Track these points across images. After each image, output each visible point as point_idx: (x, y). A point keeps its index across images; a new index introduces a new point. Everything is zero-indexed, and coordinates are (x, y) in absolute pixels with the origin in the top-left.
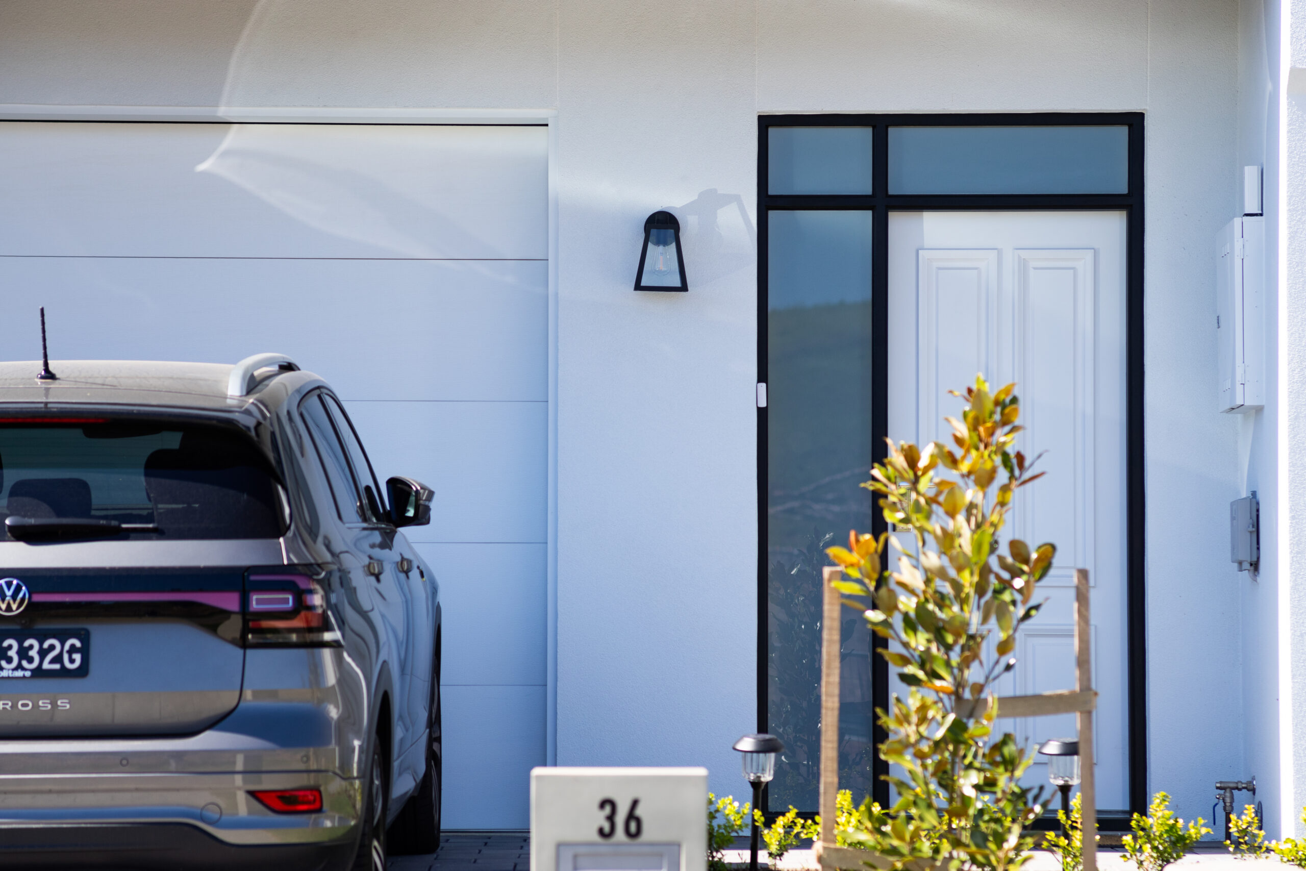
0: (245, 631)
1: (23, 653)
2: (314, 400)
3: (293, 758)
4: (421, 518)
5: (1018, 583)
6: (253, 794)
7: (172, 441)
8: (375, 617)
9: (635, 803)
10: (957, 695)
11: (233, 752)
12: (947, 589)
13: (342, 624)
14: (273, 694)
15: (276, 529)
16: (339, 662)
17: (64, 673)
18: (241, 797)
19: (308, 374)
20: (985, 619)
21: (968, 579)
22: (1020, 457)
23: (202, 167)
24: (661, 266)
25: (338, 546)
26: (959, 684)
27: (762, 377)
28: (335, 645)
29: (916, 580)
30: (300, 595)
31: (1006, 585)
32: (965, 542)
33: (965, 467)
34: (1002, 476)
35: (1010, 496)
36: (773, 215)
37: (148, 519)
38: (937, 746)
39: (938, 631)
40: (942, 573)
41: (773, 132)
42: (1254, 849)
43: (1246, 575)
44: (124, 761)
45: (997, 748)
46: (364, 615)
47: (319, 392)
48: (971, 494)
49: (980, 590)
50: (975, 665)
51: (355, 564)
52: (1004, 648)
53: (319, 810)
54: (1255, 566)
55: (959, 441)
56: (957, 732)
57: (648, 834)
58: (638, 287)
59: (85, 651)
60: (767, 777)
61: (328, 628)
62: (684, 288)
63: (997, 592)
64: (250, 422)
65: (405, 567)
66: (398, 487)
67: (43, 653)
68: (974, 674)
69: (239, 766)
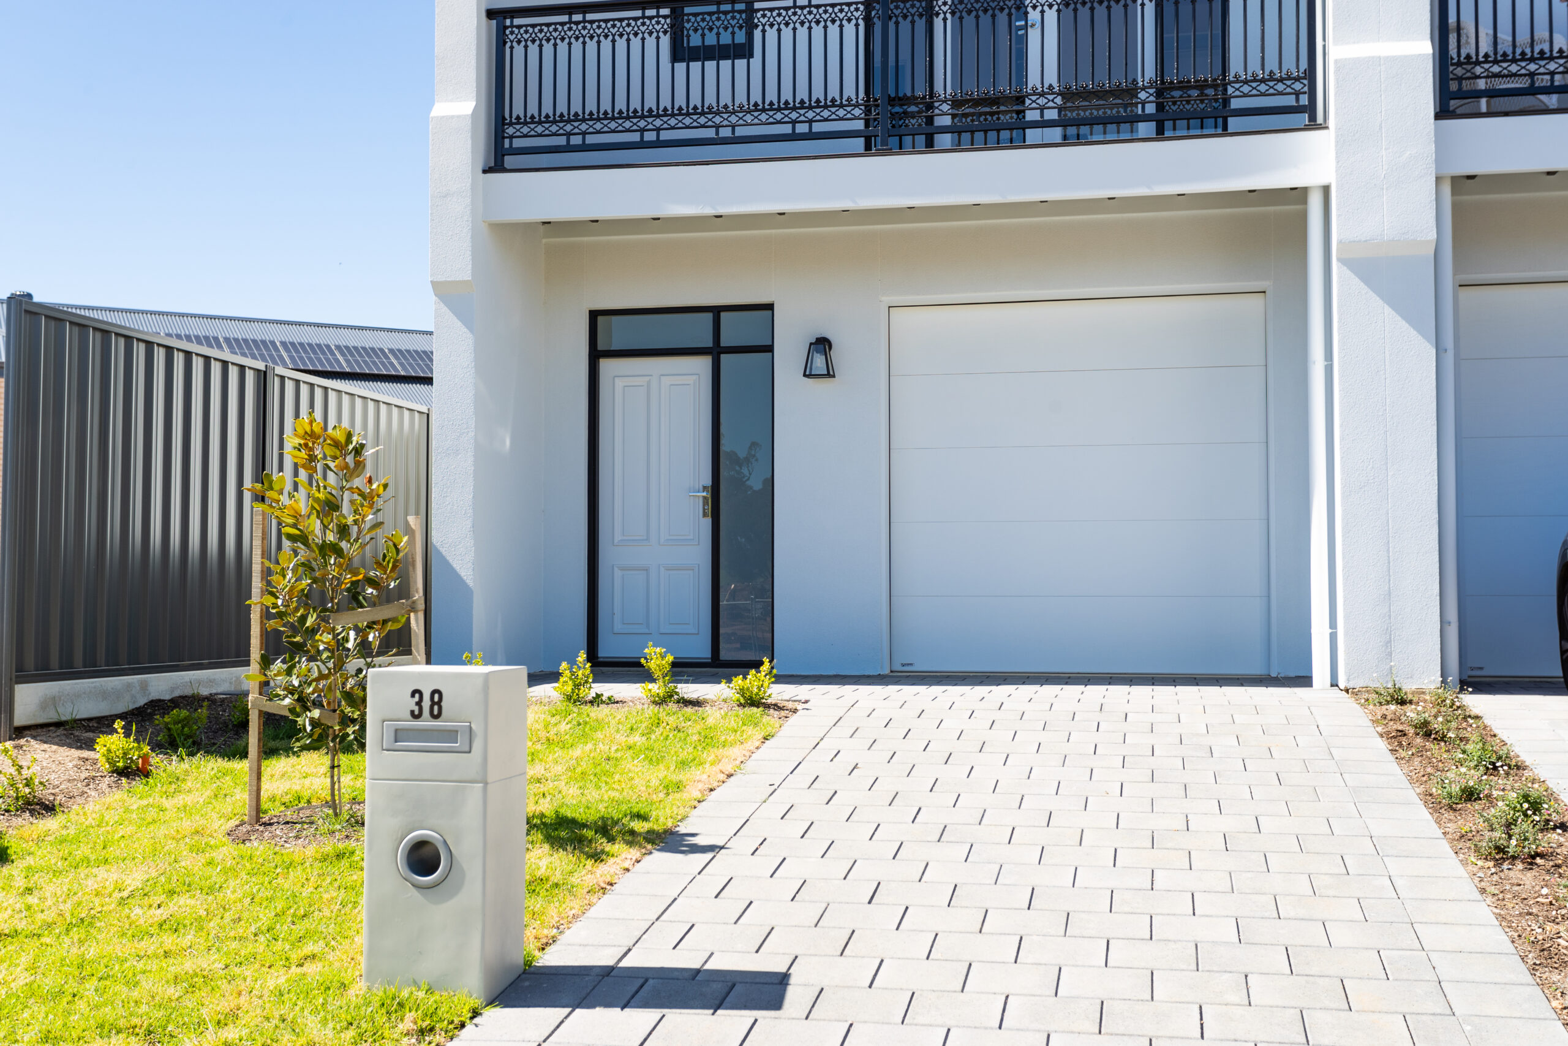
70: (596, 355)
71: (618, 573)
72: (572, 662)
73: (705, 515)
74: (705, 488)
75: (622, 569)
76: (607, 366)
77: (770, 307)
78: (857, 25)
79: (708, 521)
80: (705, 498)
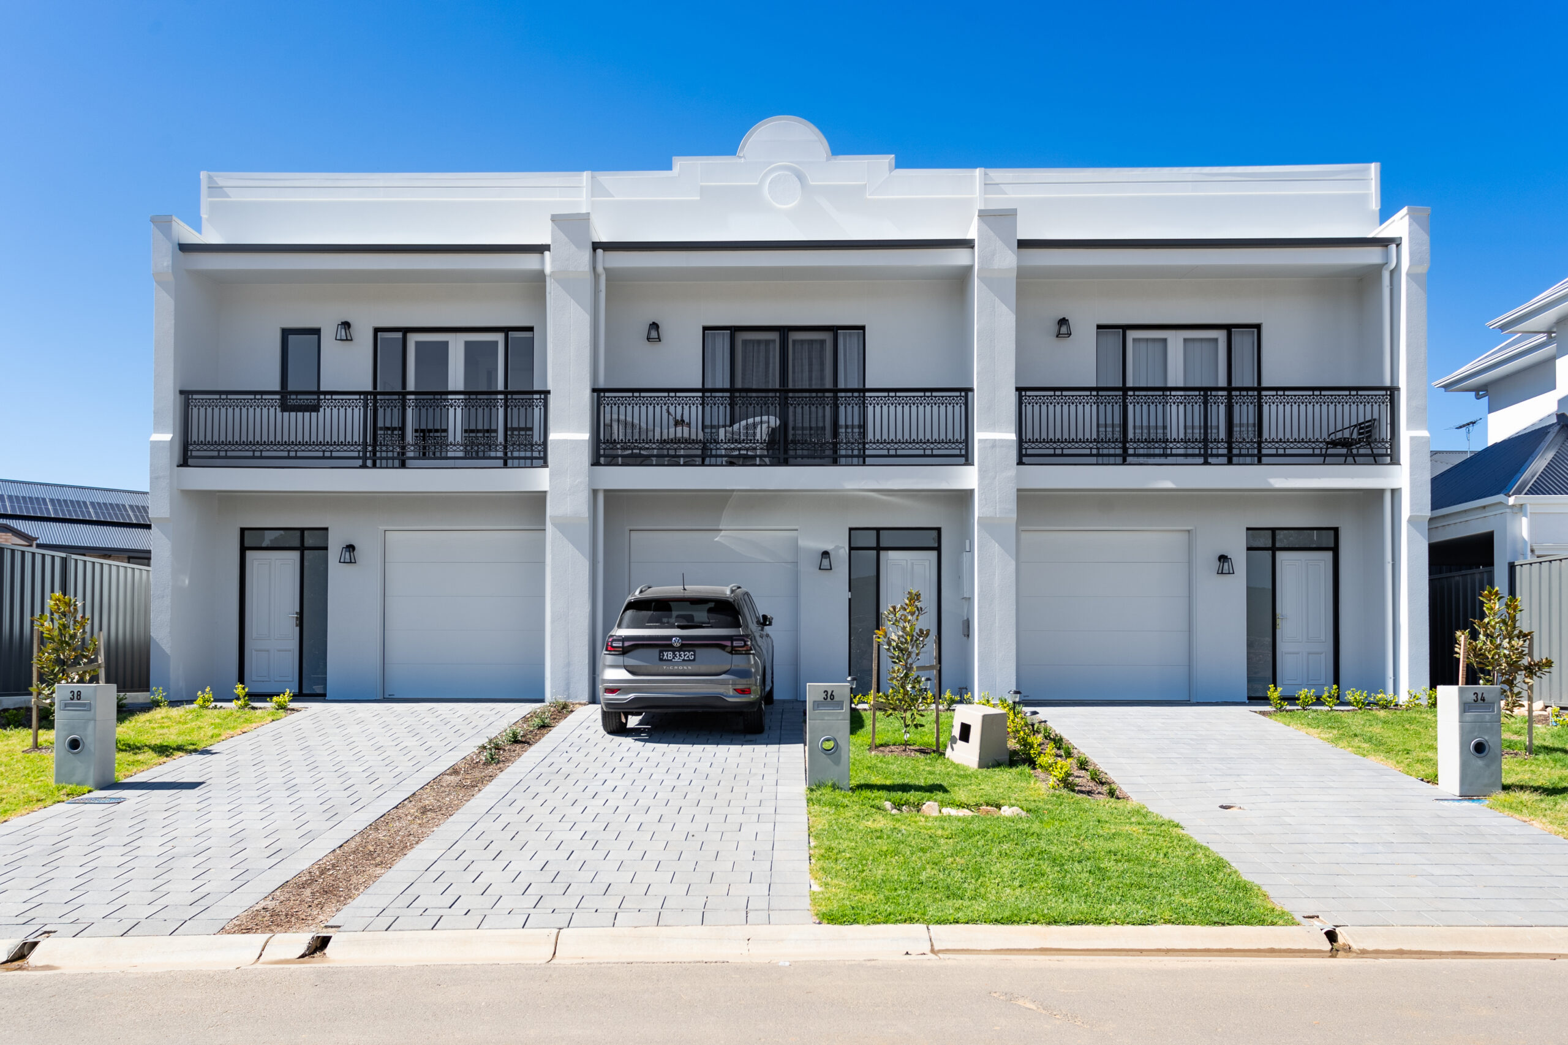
0: (732, 650)
1: (680, 655)
2: (746, 596)
3: (744, 681)
4: (770, 624)
5: (921, 639)
6: (735, 690)
7: (712, 605)
8: (762, 647)
9: (832, 692)
10: (906, 666)
11: (729, 679)
12: (904, 640)
13: (755, 650)
14: (738, 666)
15: (738, 626)
16: (754, 659)
17: (690, 660)
18: (731, 690)
19: (744, 589)
20: (912, 648)
21: (908, 638)
22: (921, 608)
23: (716, 539)
24: (826, 564)
25: (753, 630)
26: (906, 663)
27: (850, 590)
28: (753, 654)
29: (896, 638)
30: (745, 642)
31: (917, 639)
32: (908, 629)
33: (908, 611)
34: (917, 613)
35: (919, 618)
36: (852, 551)
37: (709, 623)
38: (902, 678)
39: (901, 650)
40: (903, 636)
41: (852, 531)
42: (970, 703)
43: (966, 638)
44: (704, 681)
45: (916, 679)
46: (759, 647)
47: (747, 594)
48: (910, 617)
49: (911, 640)
50: (910, 659)
51: (757, 635)
52: (917, 654)
53: (750, 693)
54: (968, 636)
55: (907, 604)
56: (906, 675)
57: (836, 699)
58: (820, 569)
59: (694, 655)
60: (854, 687)
61: (751, 650)
62: (831, 569)
63: (916, 641)
64: (731, 600)
65: (767, 636)
66: (765, 617)
67: (685, 655)
68: (910, 661)
69: (731, 683)
70: (243, 550)
71: (254, 653)
72: (203, 692)
73: (297, 626)
74: (297, 613)
75: (257, 651)
76: (249, 554)
77: (326, 529)
78: (360, 409)
79: (297, 629)
80: (297, 618)
